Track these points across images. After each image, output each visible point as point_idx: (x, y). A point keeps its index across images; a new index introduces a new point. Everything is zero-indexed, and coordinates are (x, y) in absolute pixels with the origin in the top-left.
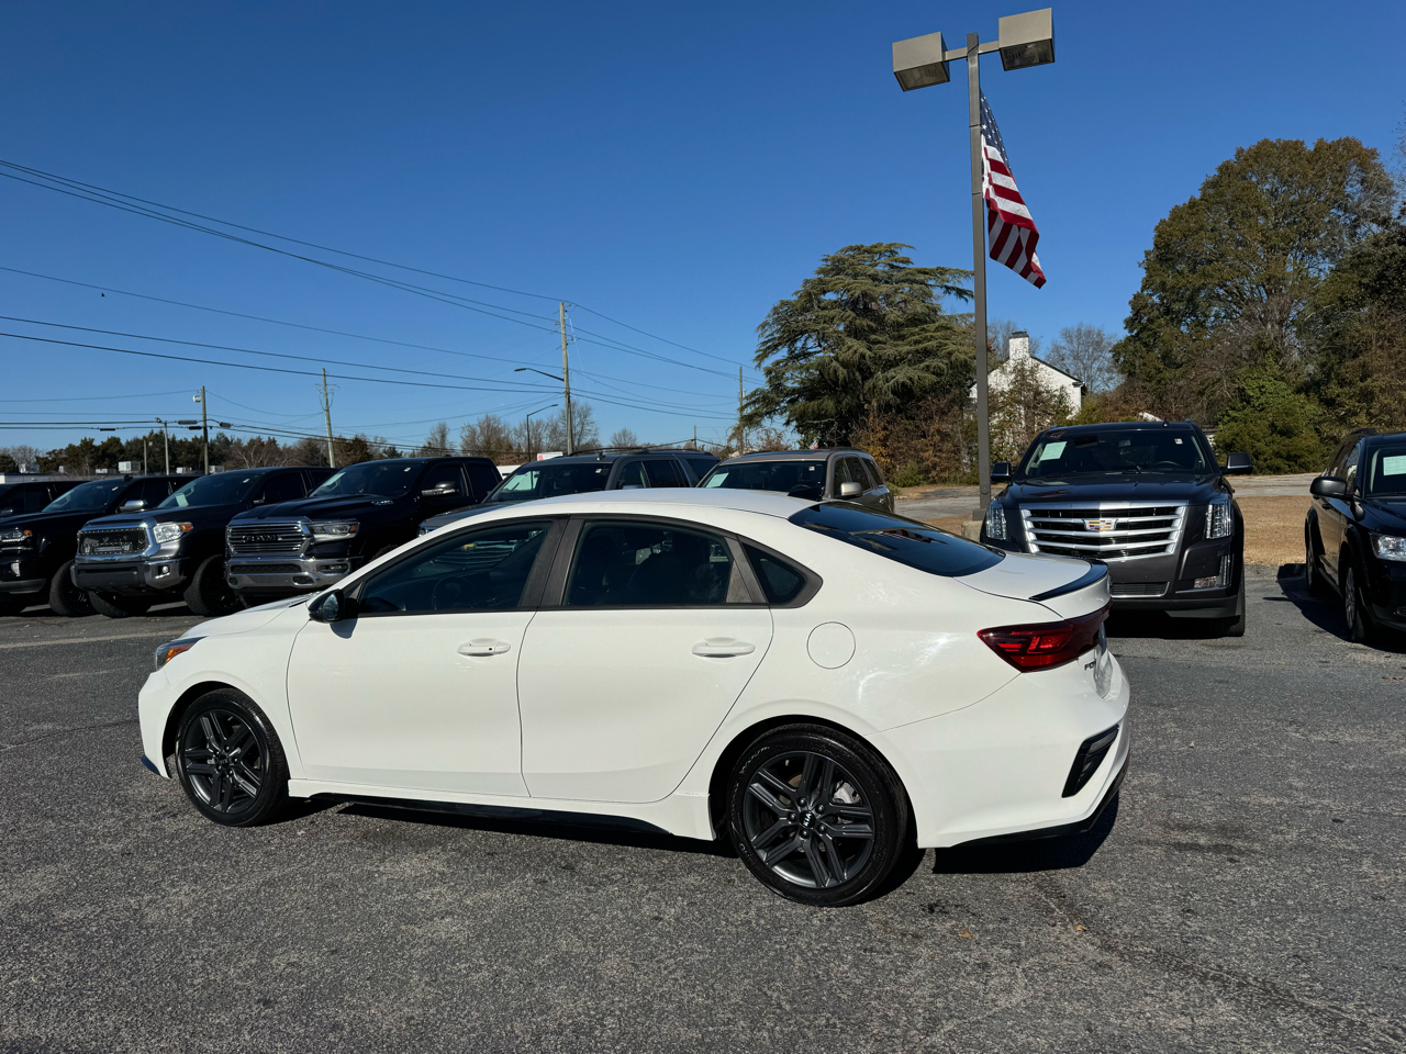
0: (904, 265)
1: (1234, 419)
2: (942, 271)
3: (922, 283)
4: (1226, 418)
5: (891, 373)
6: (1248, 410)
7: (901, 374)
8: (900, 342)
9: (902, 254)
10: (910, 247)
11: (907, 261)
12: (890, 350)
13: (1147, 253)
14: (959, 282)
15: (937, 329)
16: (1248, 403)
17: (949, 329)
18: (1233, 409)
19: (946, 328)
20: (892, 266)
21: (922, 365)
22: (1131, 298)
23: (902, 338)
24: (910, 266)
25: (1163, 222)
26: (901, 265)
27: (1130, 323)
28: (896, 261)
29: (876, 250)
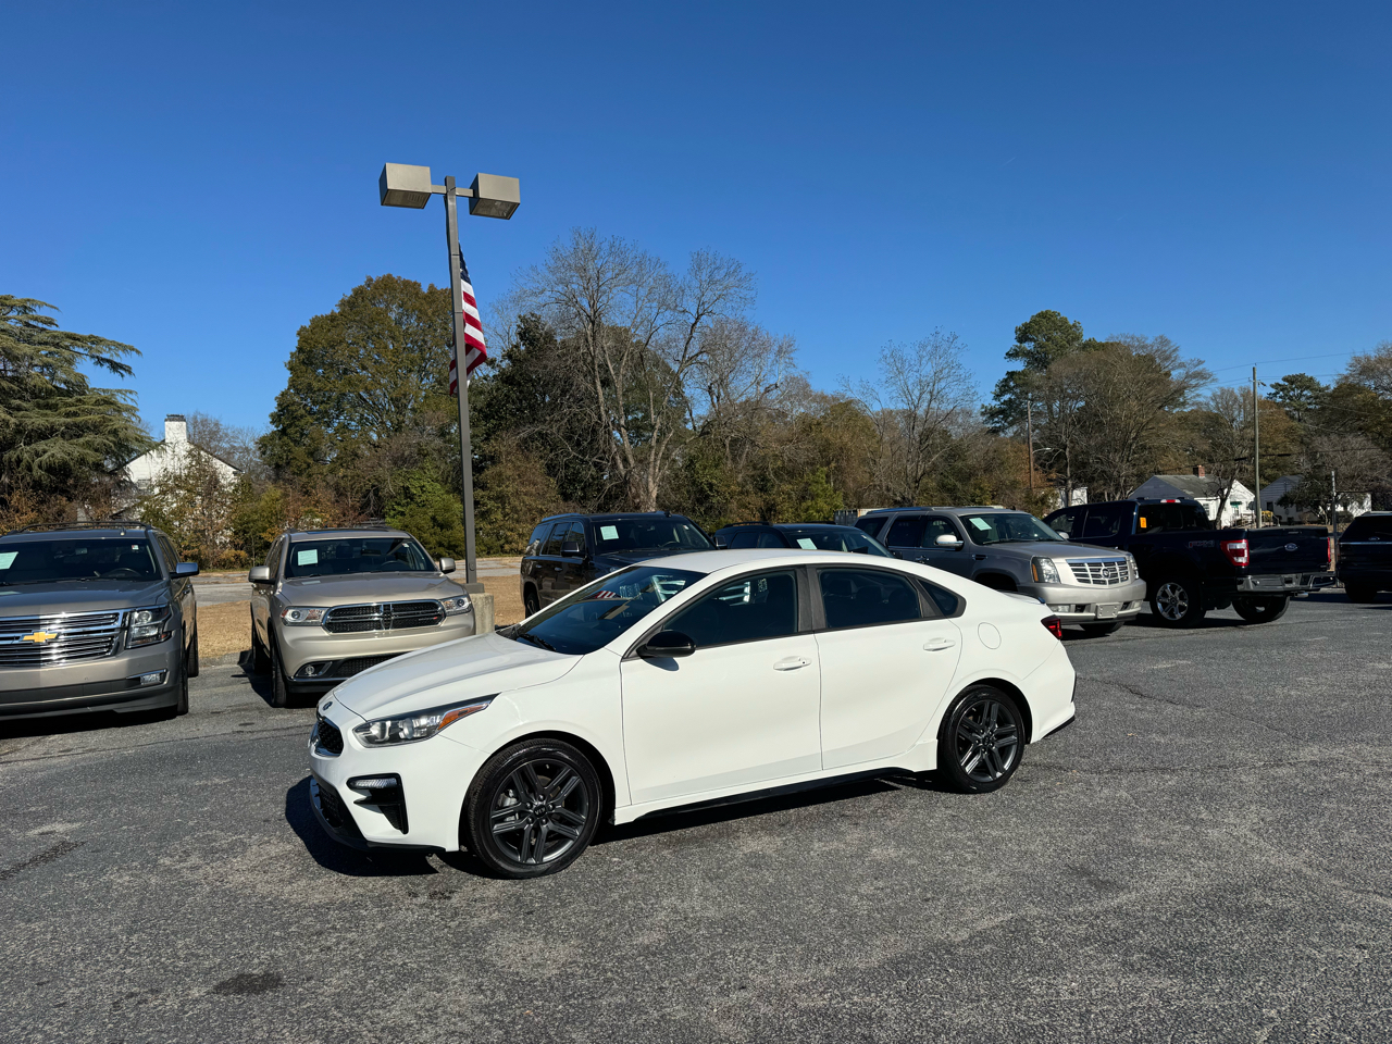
0: (45, 326)
1: (403, 514)
2: (96, 340)
3: (67, 348)
4: (392, 513)
5: (41, 446)
6: (413, 506)
7: (55, 450)
8: (48, 412)
9: (42, 312)
10: (52, 307)
11: (51, 322)
12: (36, 419)
13: (292, 355)
14: (118, 355)
15: (97, 403)
16: (412, 499)
17: (112, 403)
18: (398, 504)
19: (107, 402)
20: (28, 325)
21: (81, 440)
22: (278, 394)
23: (54, 407)
24: (53, 328)
25: (303, 329)
26: (40, 325)
27: (276, 419)
28: (36, 319)
29: (8, 302)
